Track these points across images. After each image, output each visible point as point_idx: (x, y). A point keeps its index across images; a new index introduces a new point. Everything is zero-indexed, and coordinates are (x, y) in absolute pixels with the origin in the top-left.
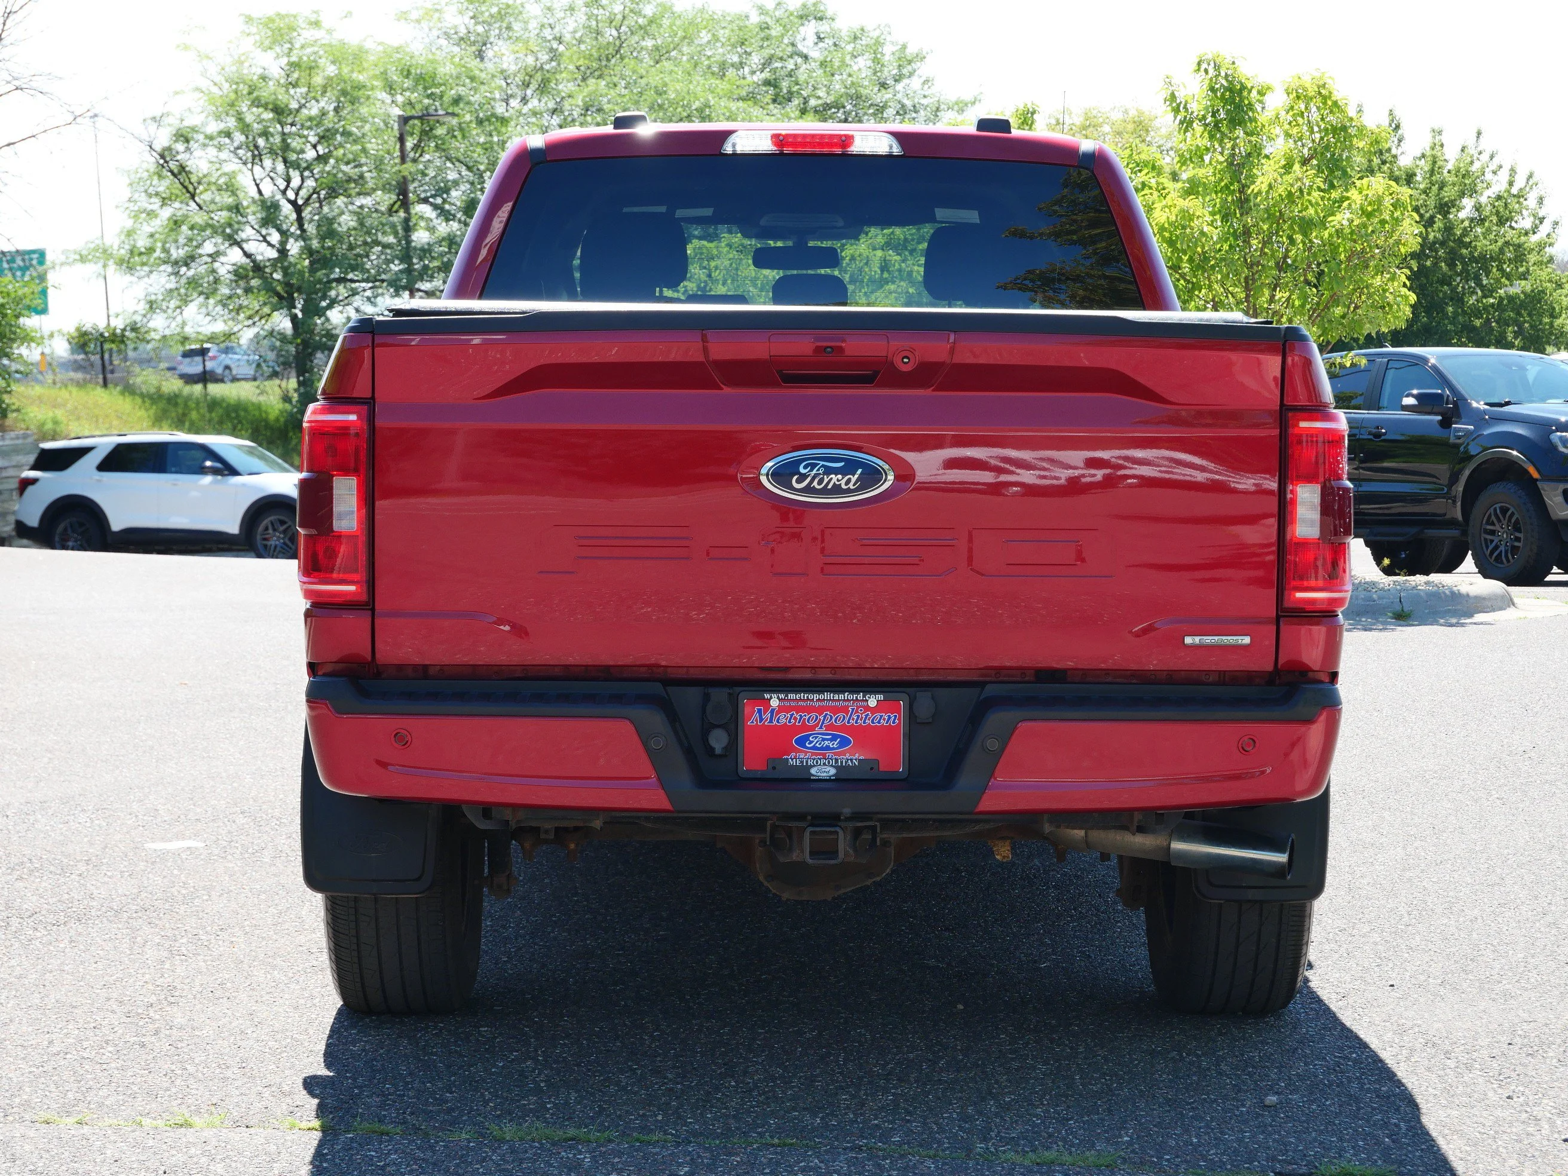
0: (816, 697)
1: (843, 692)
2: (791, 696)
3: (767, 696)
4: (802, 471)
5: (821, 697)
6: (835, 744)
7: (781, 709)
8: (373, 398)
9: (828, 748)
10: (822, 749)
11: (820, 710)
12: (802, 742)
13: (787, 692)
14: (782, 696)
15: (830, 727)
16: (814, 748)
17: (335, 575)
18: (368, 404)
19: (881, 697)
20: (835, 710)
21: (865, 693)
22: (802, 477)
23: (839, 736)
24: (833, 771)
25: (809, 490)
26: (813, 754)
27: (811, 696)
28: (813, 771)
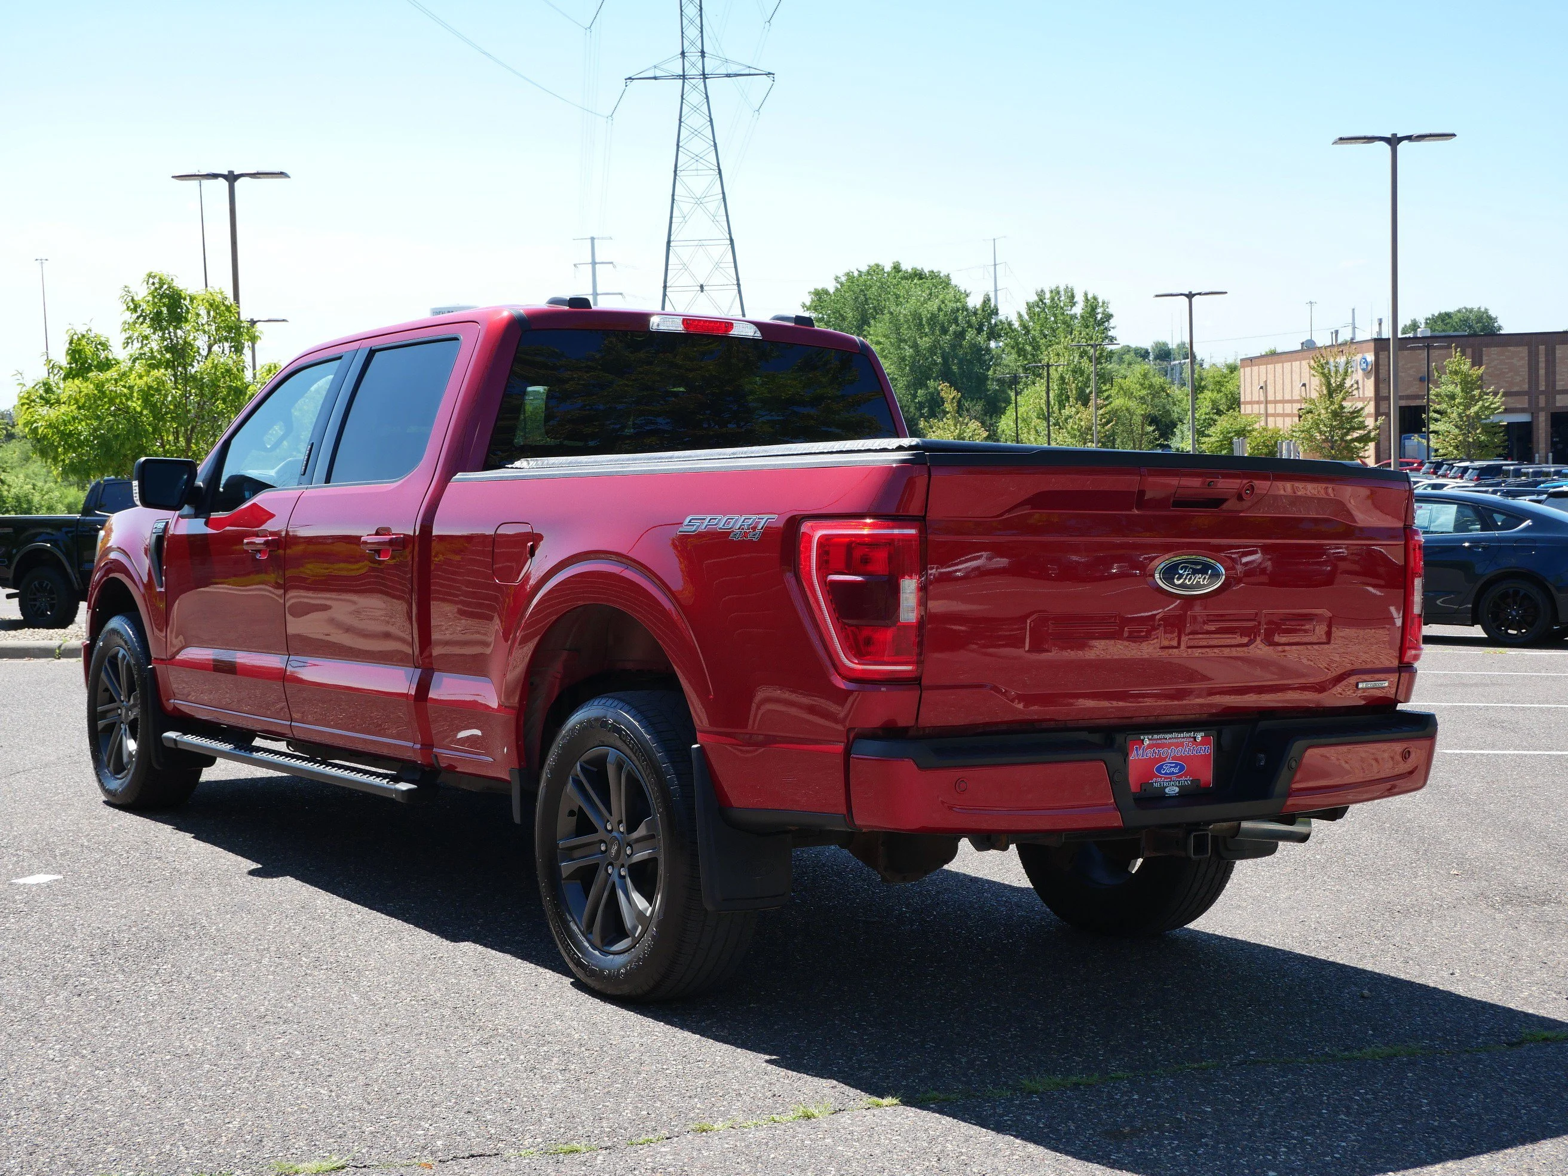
0: (1168, 736)
1: (1183, 732)
2: (1155, 736)
3: (1142, 737)
4: (1181, 572)
5: (1171, 736)
6: (1176, 770)
7: (1150, 746)
8: (924, 517)
9: (1173, 773)
10: (1170, 774)
11: (1169, 746)
12: (1159, 769)
13: (1153, 734)
14: (1150, 737)
15: (1174, 758)
16: (1166, 774)
17: (885, 659)
18: (920, 520)
19: (1203, 734)
20: (1177, 745)
21: (1195, 731)
22: (1180, 577)
23: (1179, 764)
24: (1177, 790)
25: (1183, 586)
26: (1165, 778)
27: (1166, 736)
28: (1167, 790)
